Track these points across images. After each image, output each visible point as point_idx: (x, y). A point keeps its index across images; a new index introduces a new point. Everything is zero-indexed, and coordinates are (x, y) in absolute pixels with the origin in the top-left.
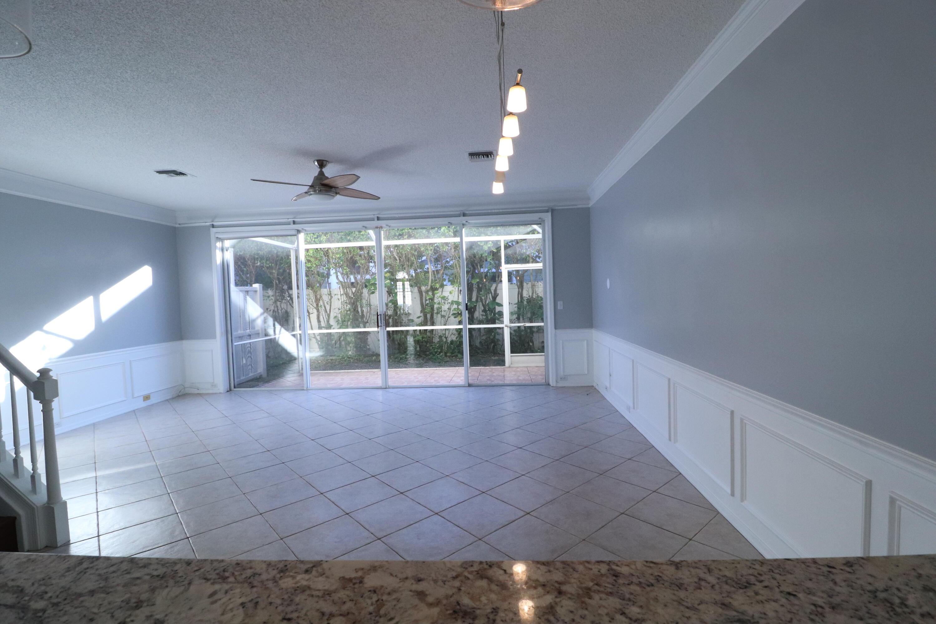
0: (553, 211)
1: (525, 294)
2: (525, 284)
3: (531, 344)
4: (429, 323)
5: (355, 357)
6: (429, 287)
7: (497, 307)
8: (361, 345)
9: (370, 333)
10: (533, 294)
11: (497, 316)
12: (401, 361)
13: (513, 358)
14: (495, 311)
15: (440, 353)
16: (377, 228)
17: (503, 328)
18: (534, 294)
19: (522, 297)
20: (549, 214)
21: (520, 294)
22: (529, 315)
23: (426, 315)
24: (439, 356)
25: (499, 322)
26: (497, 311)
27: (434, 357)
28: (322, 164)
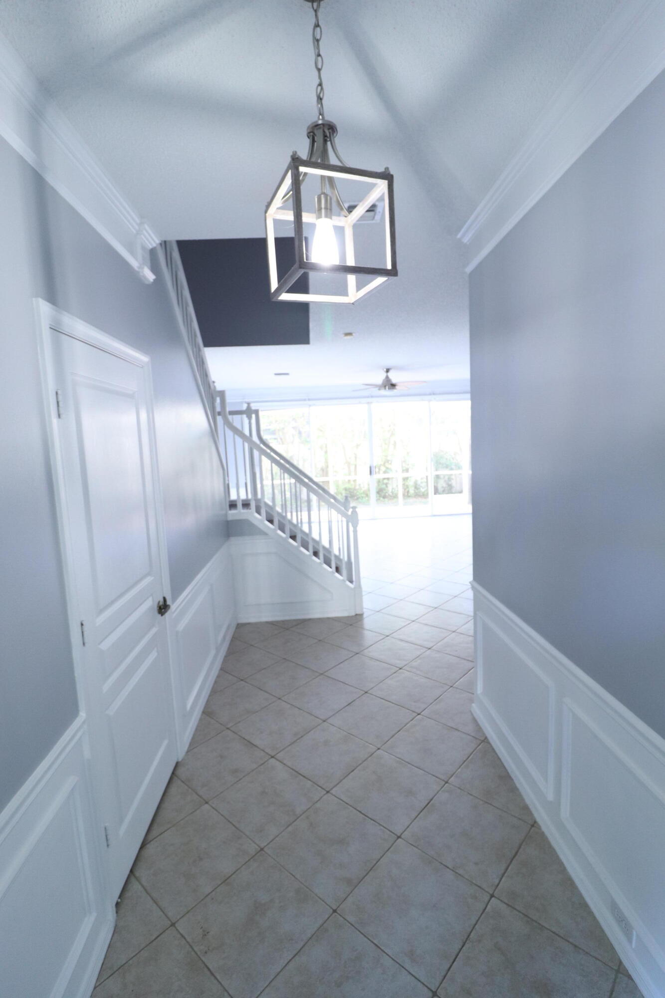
28: (388, 371)
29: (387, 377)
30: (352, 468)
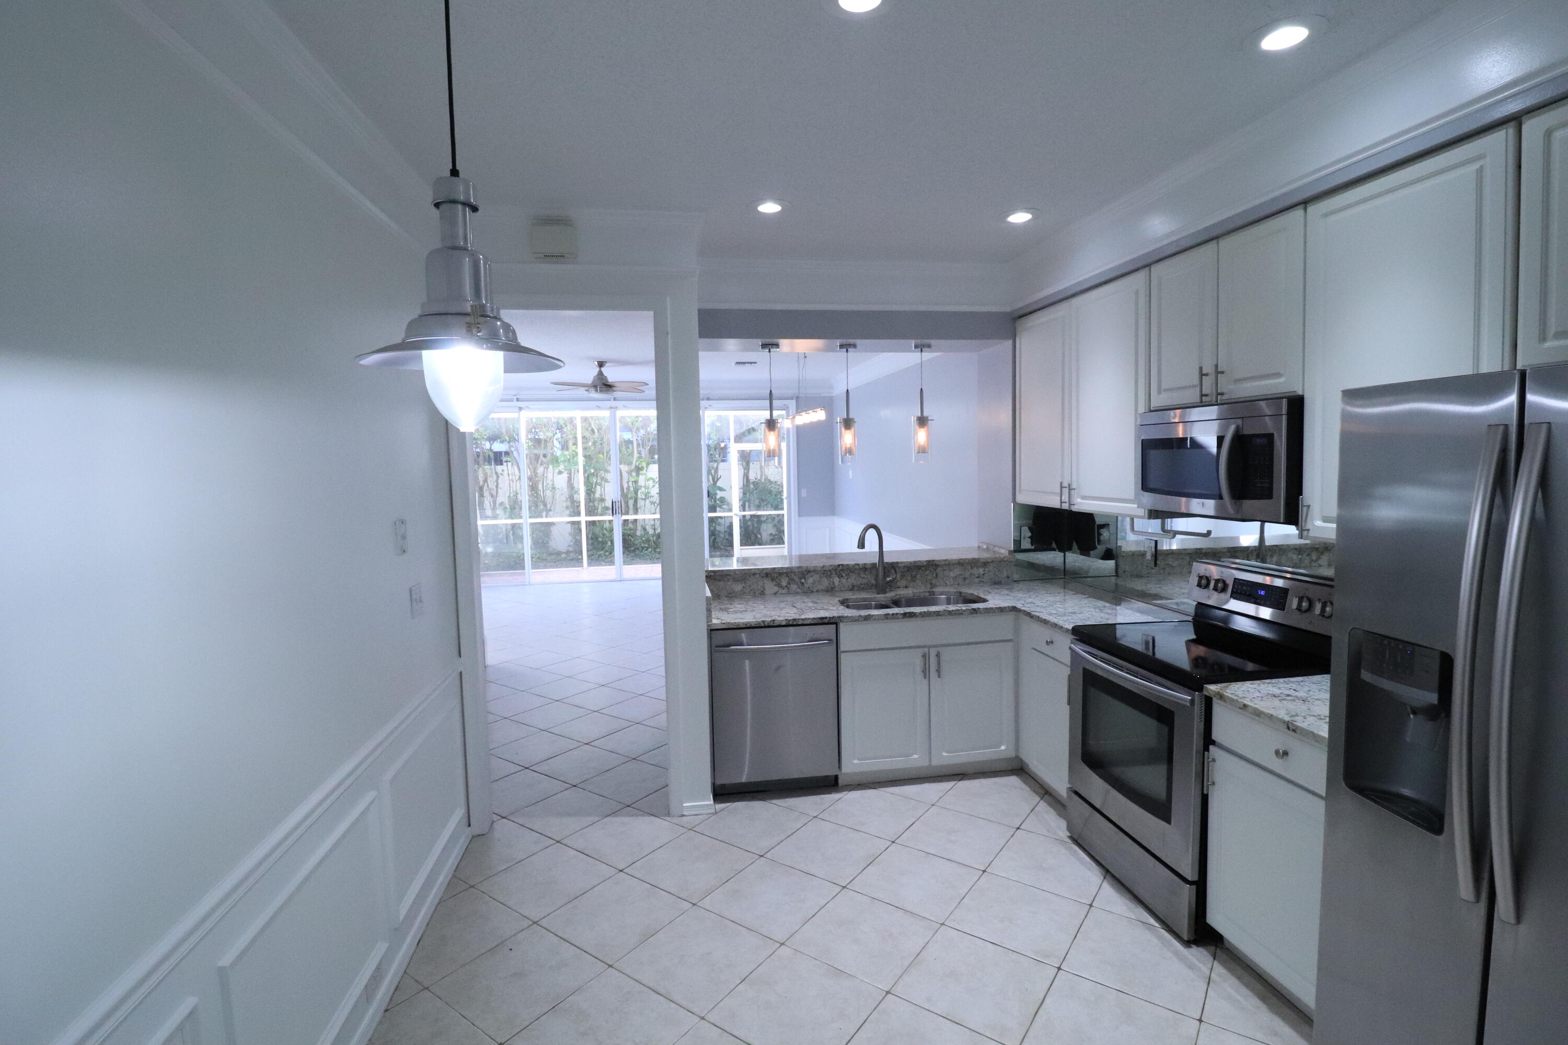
0: (797, 398)
1: (752, 477)
2: (751, 464)
3: (759, 536)
4: (631, 511)
5: (536, 555)
6: (633, 466)
7: (718, 492)
8: (544, 540)
9: (554, 524)
10: (761, 476)
11: (718, 502)
12: (600, 559)
13: (742, 551)
14: (715, 498)
15: (647, 548)
16: (611, 408)
17: (732, 517)
18: (763, 476)
19: (748, 480)
20: (794, 401)
21: (746, 476)
22: (757, 502)
23: (628, 501)
24: (646, 552)
25: (721, 510)
26: (718, 497)
27: (642, 554)
28: (601, 364)
29: (601, 373)
30: (631, 503)
